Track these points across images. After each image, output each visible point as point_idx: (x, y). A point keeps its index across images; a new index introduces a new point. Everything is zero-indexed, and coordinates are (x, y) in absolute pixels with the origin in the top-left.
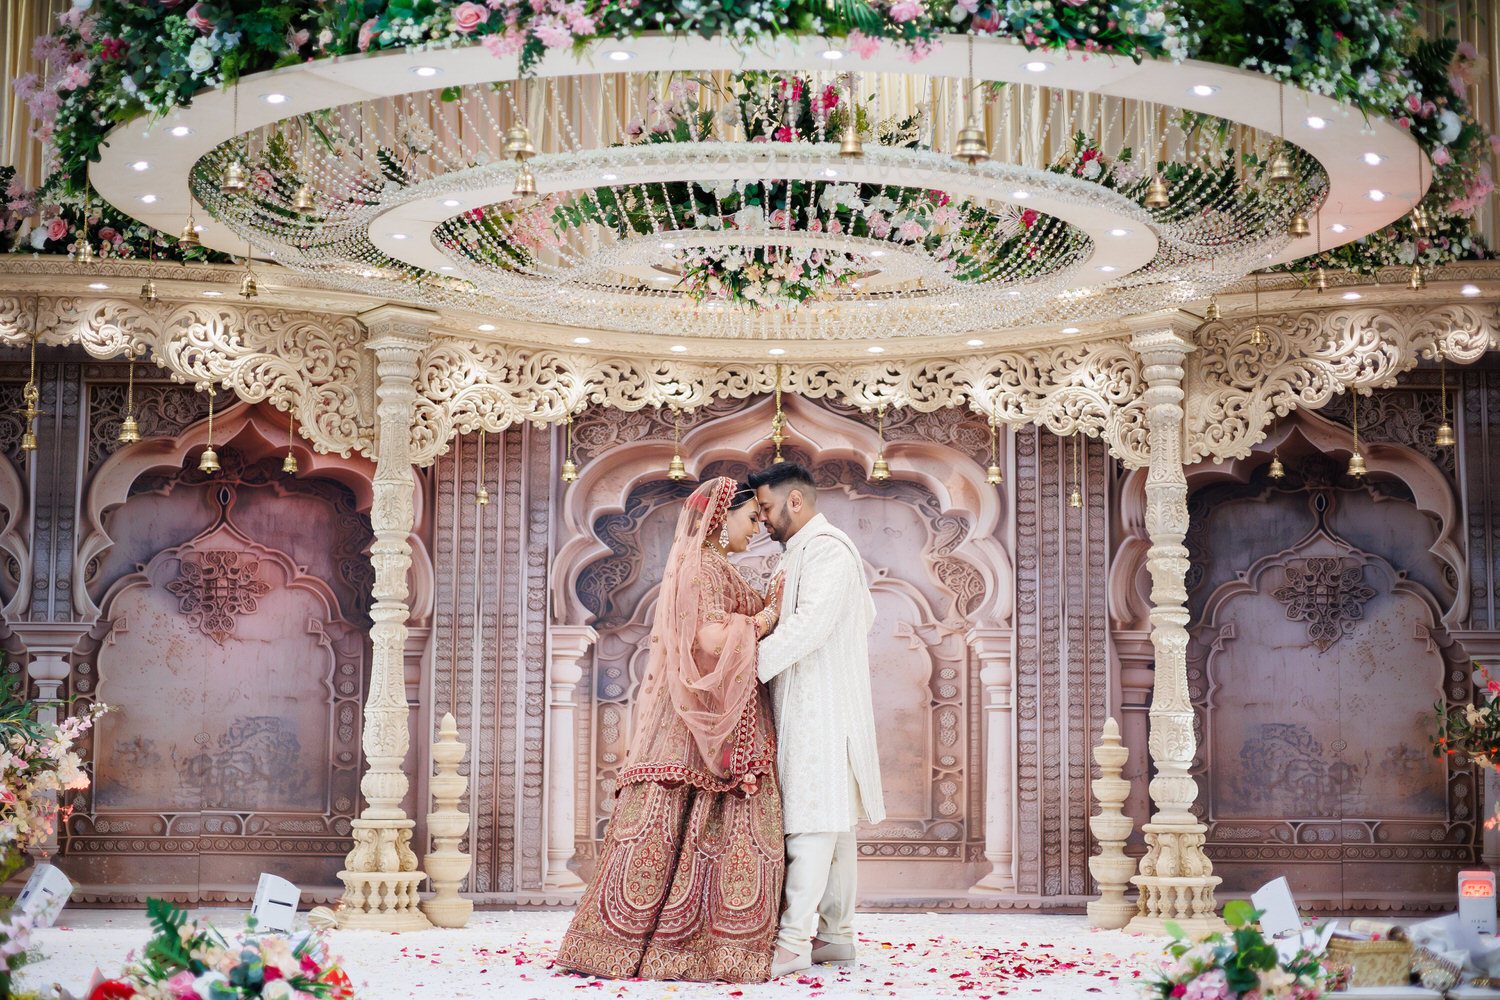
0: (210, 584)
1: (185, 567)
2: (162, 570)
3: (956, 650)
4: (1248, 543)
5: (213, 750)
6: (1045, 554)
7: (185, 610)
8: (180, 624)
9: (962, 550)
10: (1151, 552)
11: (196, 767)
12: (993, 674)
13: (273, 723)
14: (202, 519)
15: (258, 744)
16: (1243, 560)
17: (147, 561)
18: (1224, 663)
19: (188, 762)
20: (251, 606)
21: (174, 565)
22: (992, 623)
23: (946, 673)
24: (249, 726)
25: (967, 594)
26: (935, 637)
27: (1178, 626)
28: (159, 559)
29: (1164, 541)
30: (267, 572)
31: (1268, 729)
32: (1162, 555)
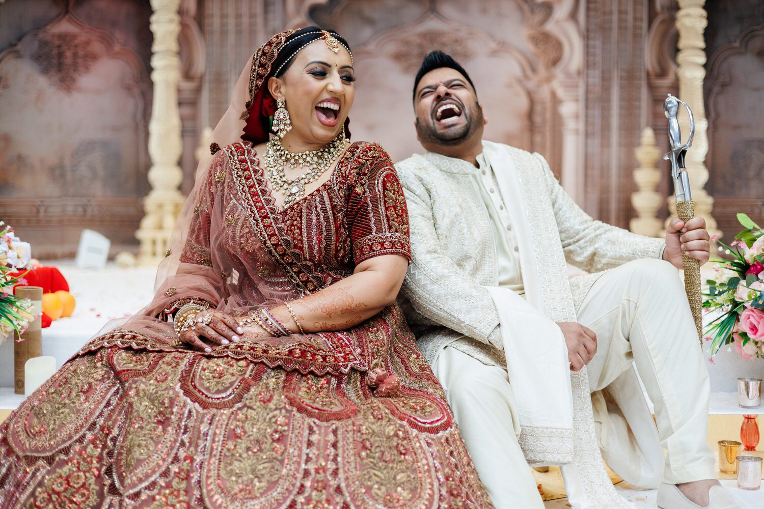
0: (61, 55)
1: (44, 44)
2: (29, 45)
3: (544, 93)
4: (740, 19)
5: (68, 162)
6: (604, 29)
7: (45, 71)
8: (42, 82)
9: (550, 27)
10: (681, 14)
11: (57, 172)
12: (569, 109)
13: (105, 144)
14: (54, 12)
15: (96, 158)
16: (736, 30)
17: (20, 39)
18: (722, 100)
19: (52, 170)
20: (87, 69)
21: (36, 45)
22: (568, 75)
23: (538, 108)
24: (88, 146)
25: (553, 55)
26: (531, 85)
27: (697, 64)
28: (27, 39)
29: (689, 6)
30: (97, 47)
31: (749, 143)
32: (688, 15)
